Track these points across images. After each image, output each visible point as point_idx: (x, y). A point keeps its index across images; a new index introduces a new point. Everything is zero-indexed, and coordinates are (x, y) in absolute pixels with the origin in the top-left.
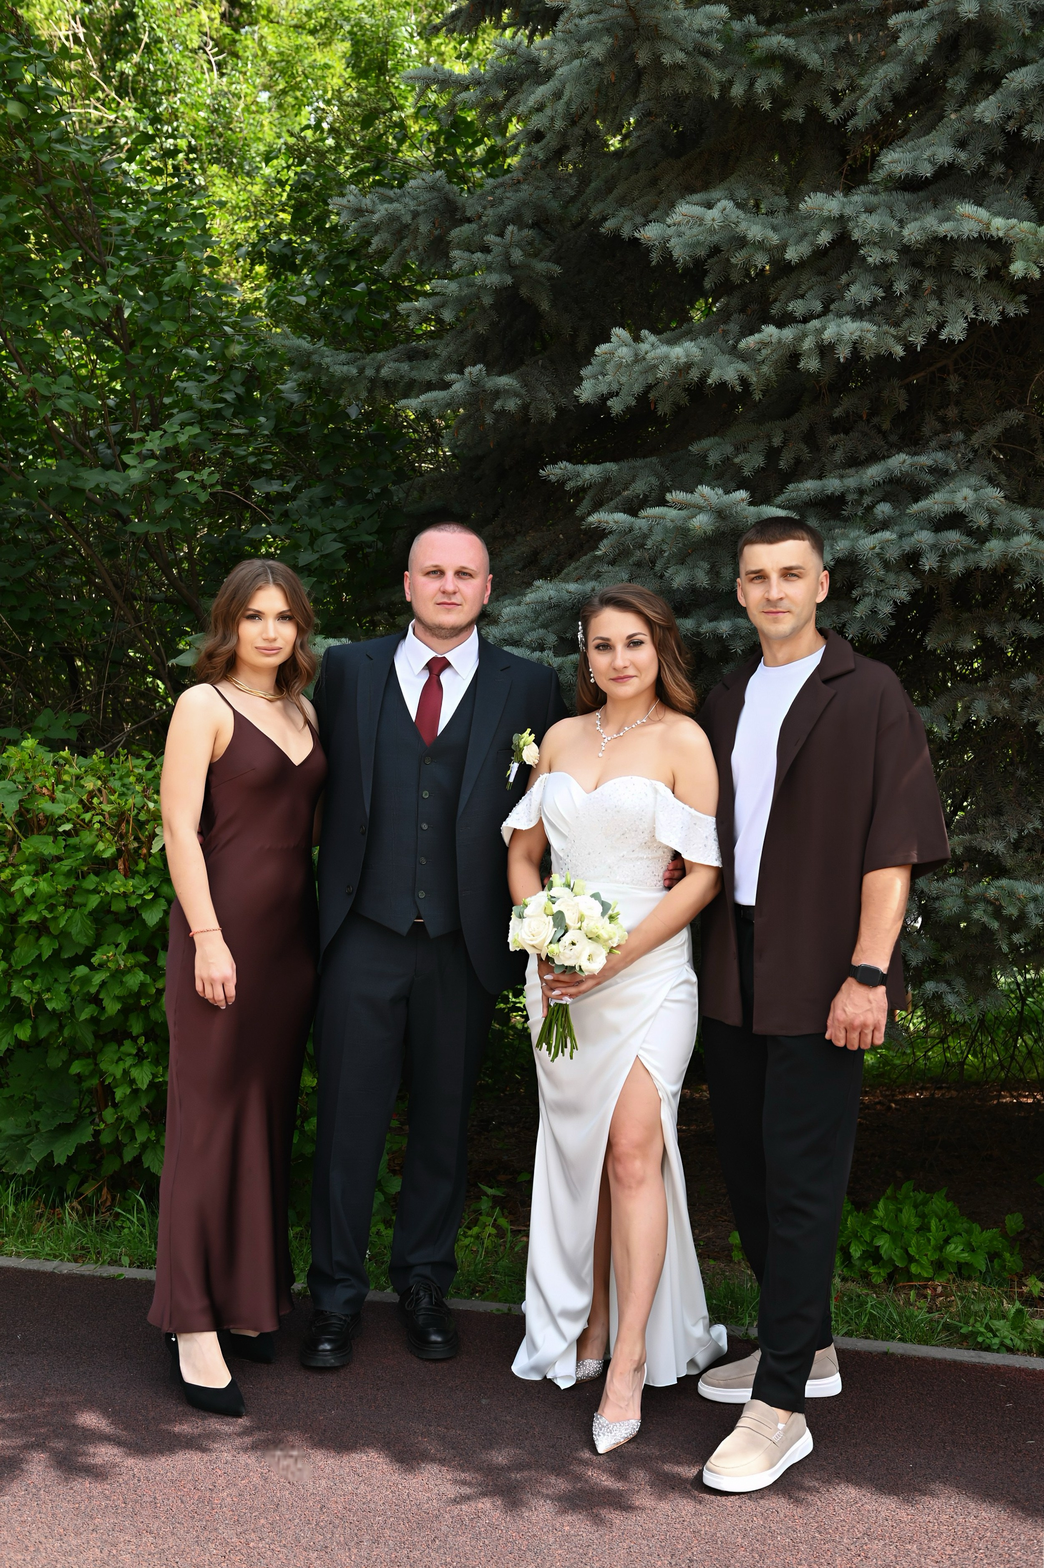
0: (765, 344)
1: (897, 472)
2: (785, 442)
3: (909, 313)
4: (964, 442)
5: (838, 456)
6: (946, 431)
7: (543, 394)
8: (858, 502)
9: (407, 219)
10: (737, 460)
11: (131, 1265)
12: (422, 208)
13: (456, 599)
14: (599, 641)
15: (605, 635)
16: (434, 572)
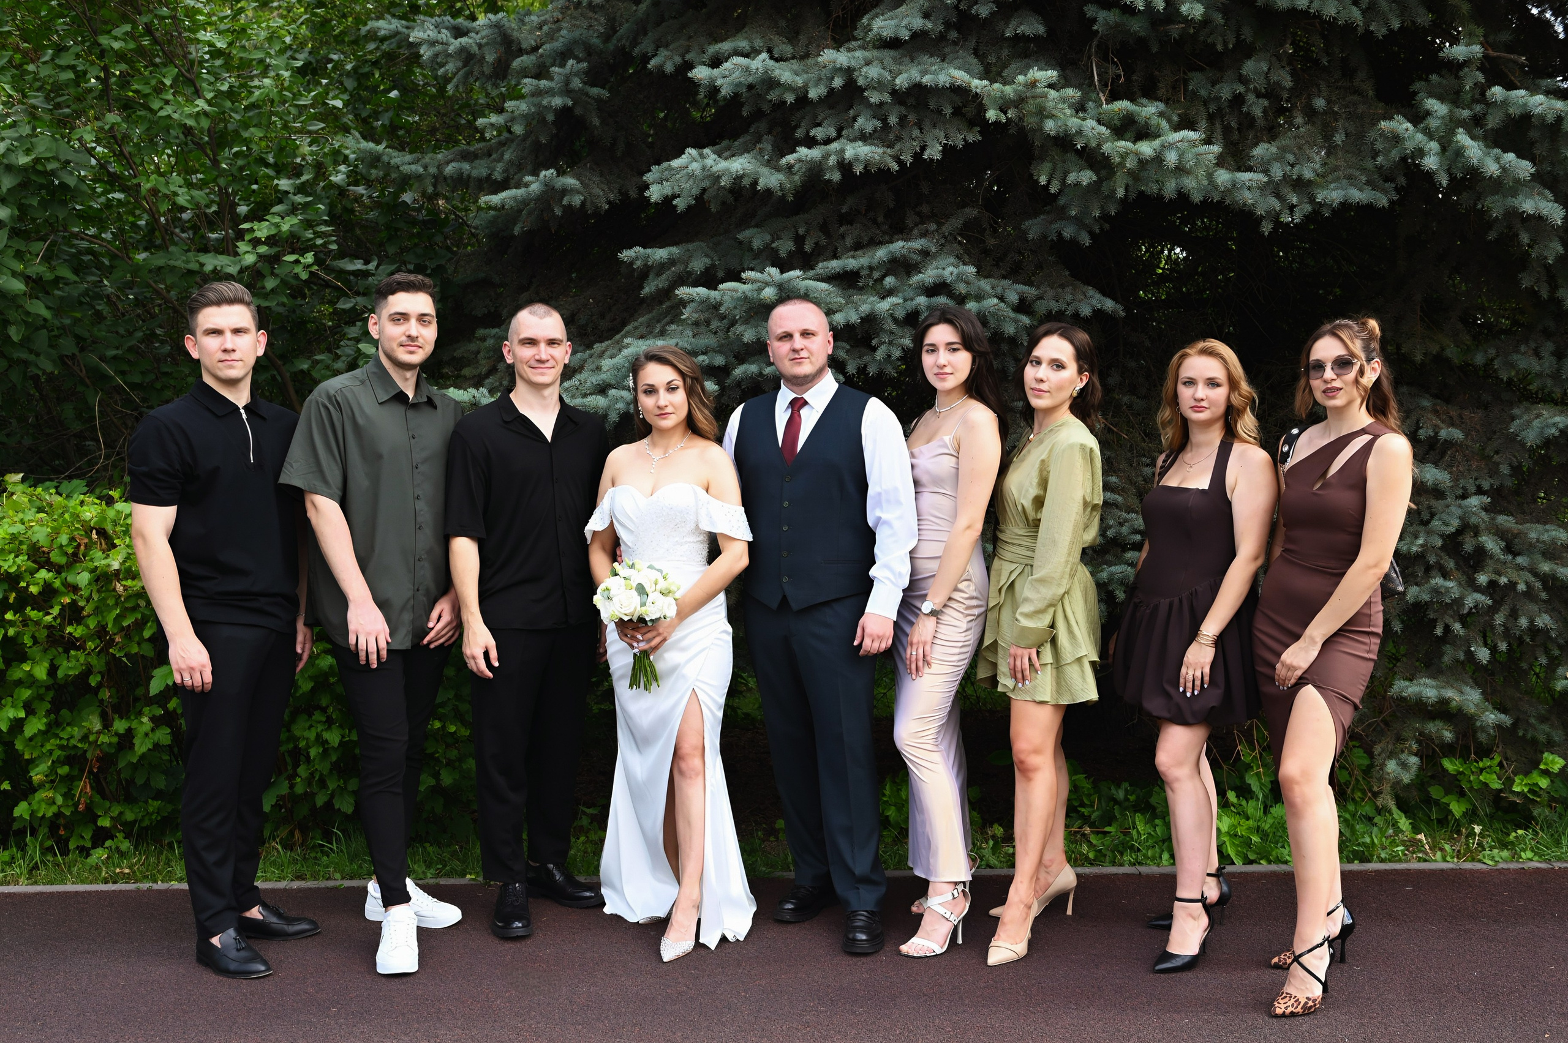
0: (799, 160)
1: (898, 255)
2: (808, 231)
3: (899, 138)
4: (937, 231)
5: (849, 242)
6: (923, 223)
7: (597, 191)
8: (869, 276)
9: (475, 49)
10: (774, 245)
11: (343, 878)
12: (485, 41)
13: (804, 354)
14: (645, 387)
15: (650, 382)
16: (786, 336)
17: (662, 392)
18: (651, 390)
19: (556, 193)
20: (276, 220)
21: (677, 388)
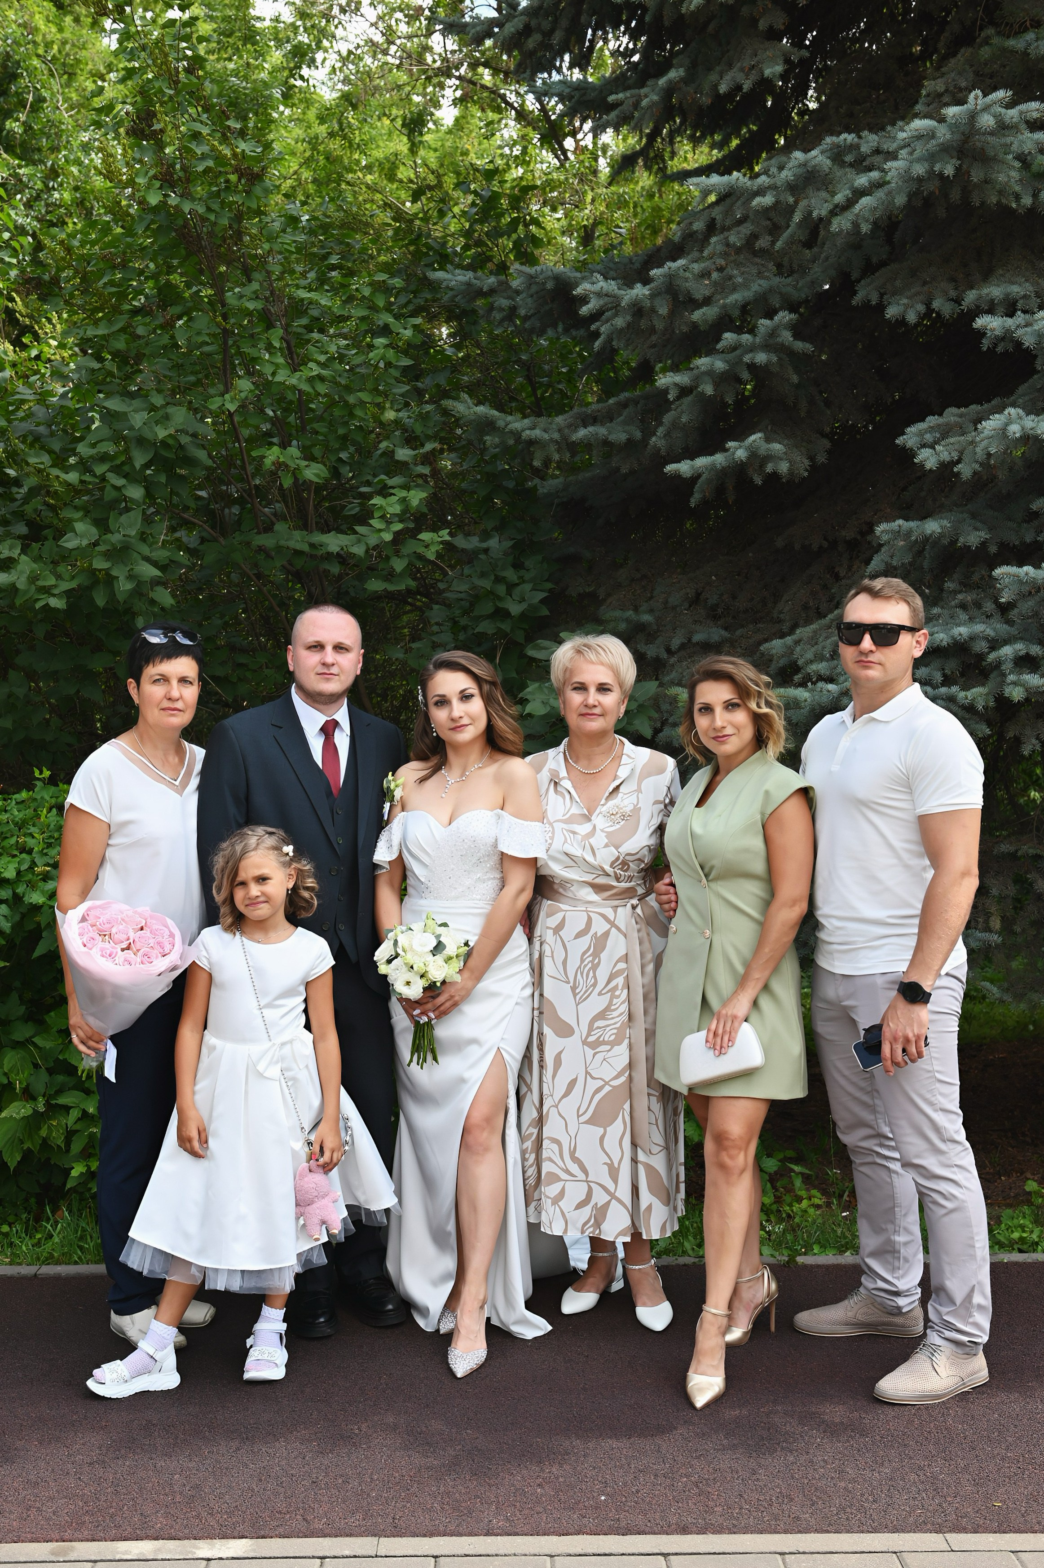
13: (334, 670)
14: (436, 699)
15: (441, 692)
16: (315, 647)
17: (455, 702)
18: (443, 702)
19: (757, 459)
20: (404, 493)
21: (472, 696)
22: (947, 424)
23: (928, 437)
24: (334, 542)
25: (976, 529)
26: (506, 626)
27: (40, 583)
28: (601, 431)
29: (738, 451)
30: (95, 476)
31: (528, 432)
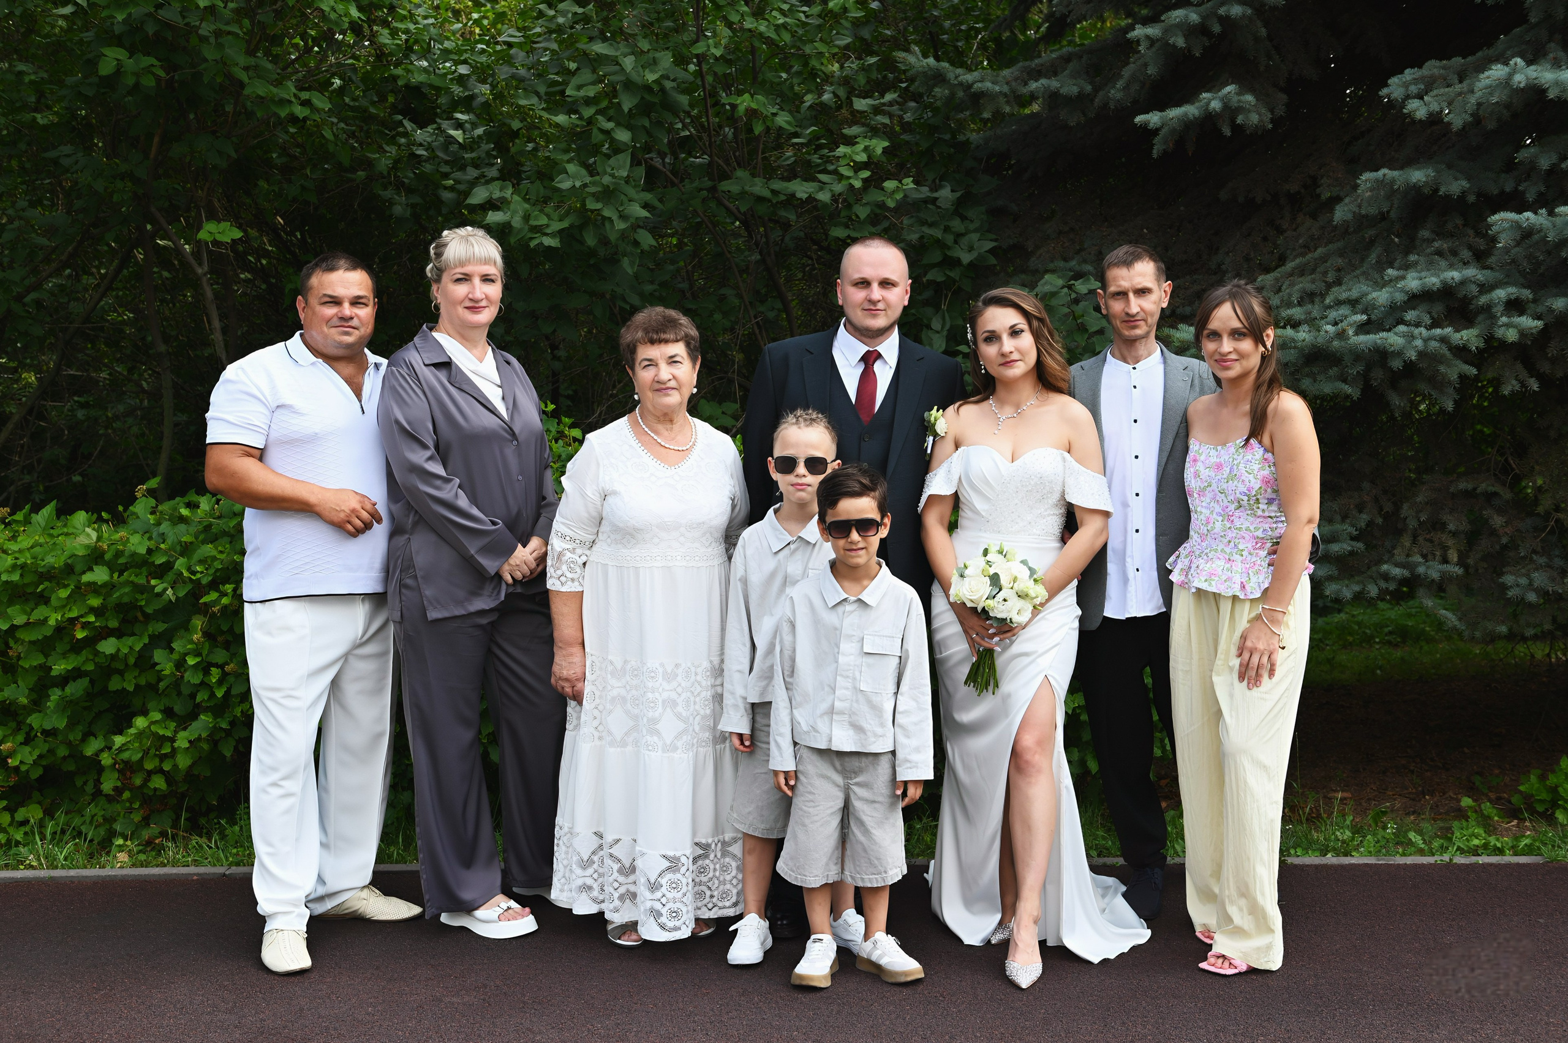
13: (880, 306)
14: (986, 335)
15: (990, 328)
16: (862, 283)
17: (1005, 337)
18: (993, 337)
19: (1230, 111)
20: (867, 142)
21: (1022, 331)
22: (1431, 76)
23: (1413, 89)
24: (801, 189)
25: (1456, 179)
26: (955, 274)
27: (533, 223)
28: (1054, 84)
29: (1212, 101)
30: (581, 118)
31: (980, 85)
